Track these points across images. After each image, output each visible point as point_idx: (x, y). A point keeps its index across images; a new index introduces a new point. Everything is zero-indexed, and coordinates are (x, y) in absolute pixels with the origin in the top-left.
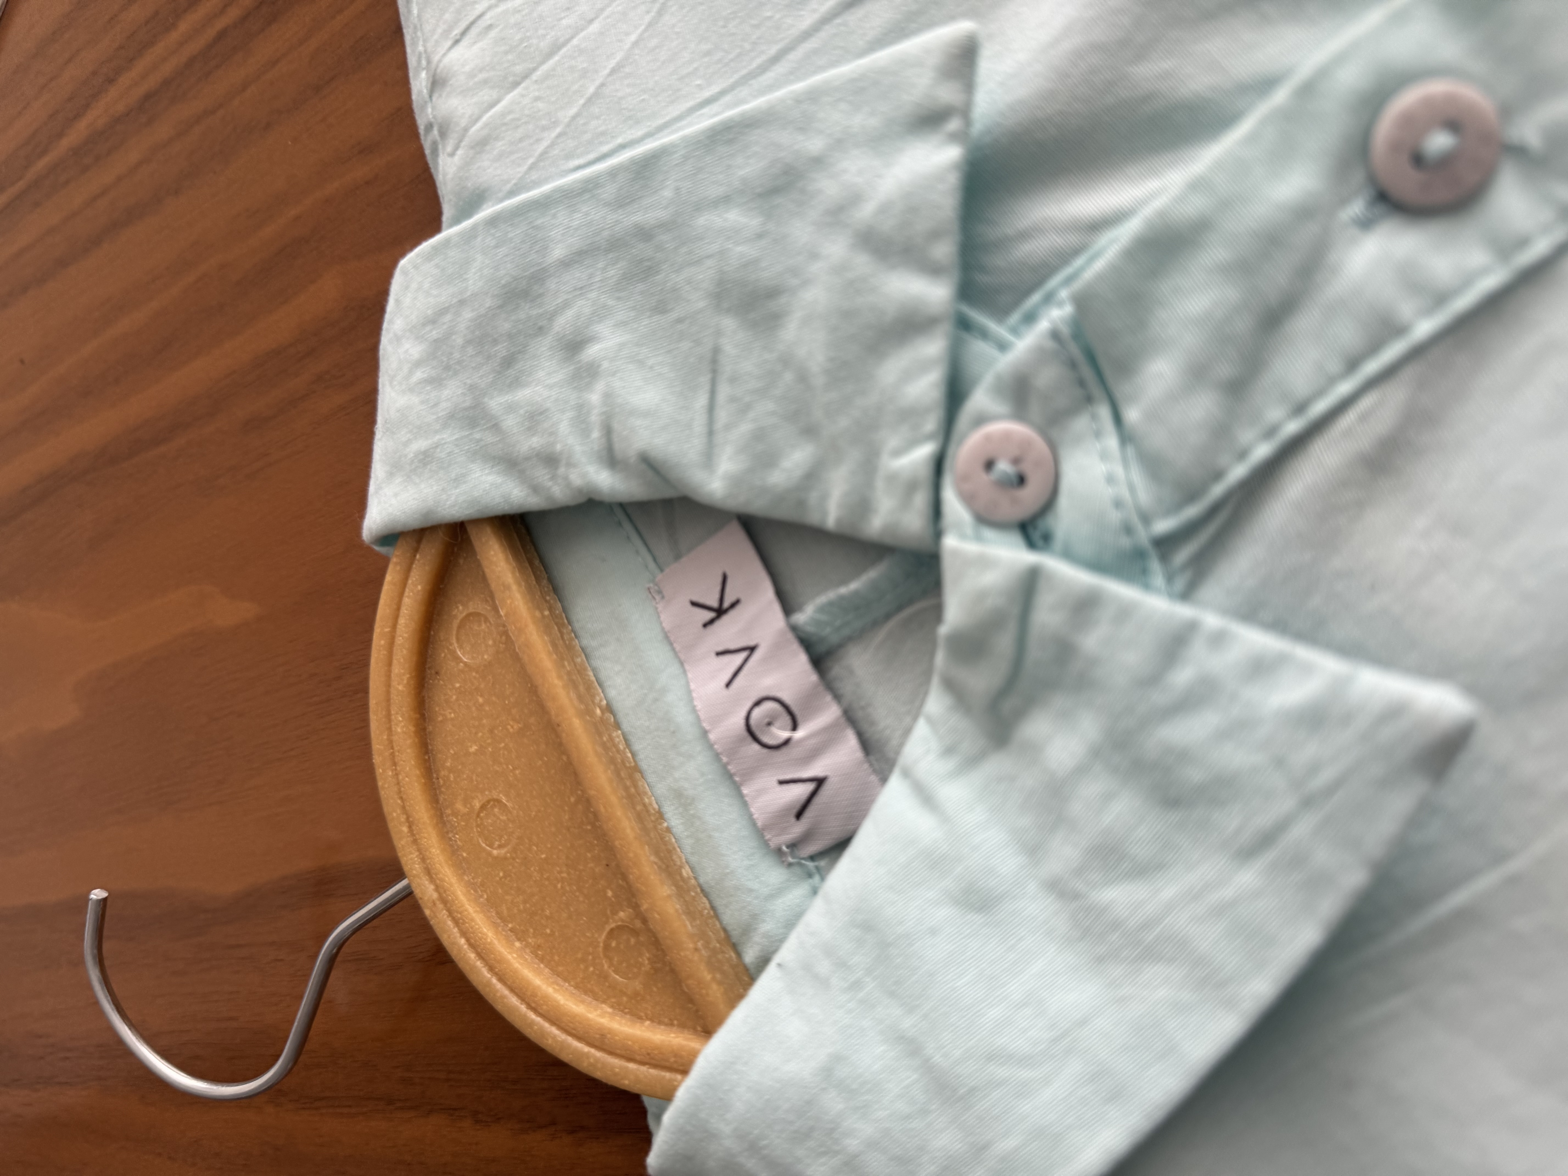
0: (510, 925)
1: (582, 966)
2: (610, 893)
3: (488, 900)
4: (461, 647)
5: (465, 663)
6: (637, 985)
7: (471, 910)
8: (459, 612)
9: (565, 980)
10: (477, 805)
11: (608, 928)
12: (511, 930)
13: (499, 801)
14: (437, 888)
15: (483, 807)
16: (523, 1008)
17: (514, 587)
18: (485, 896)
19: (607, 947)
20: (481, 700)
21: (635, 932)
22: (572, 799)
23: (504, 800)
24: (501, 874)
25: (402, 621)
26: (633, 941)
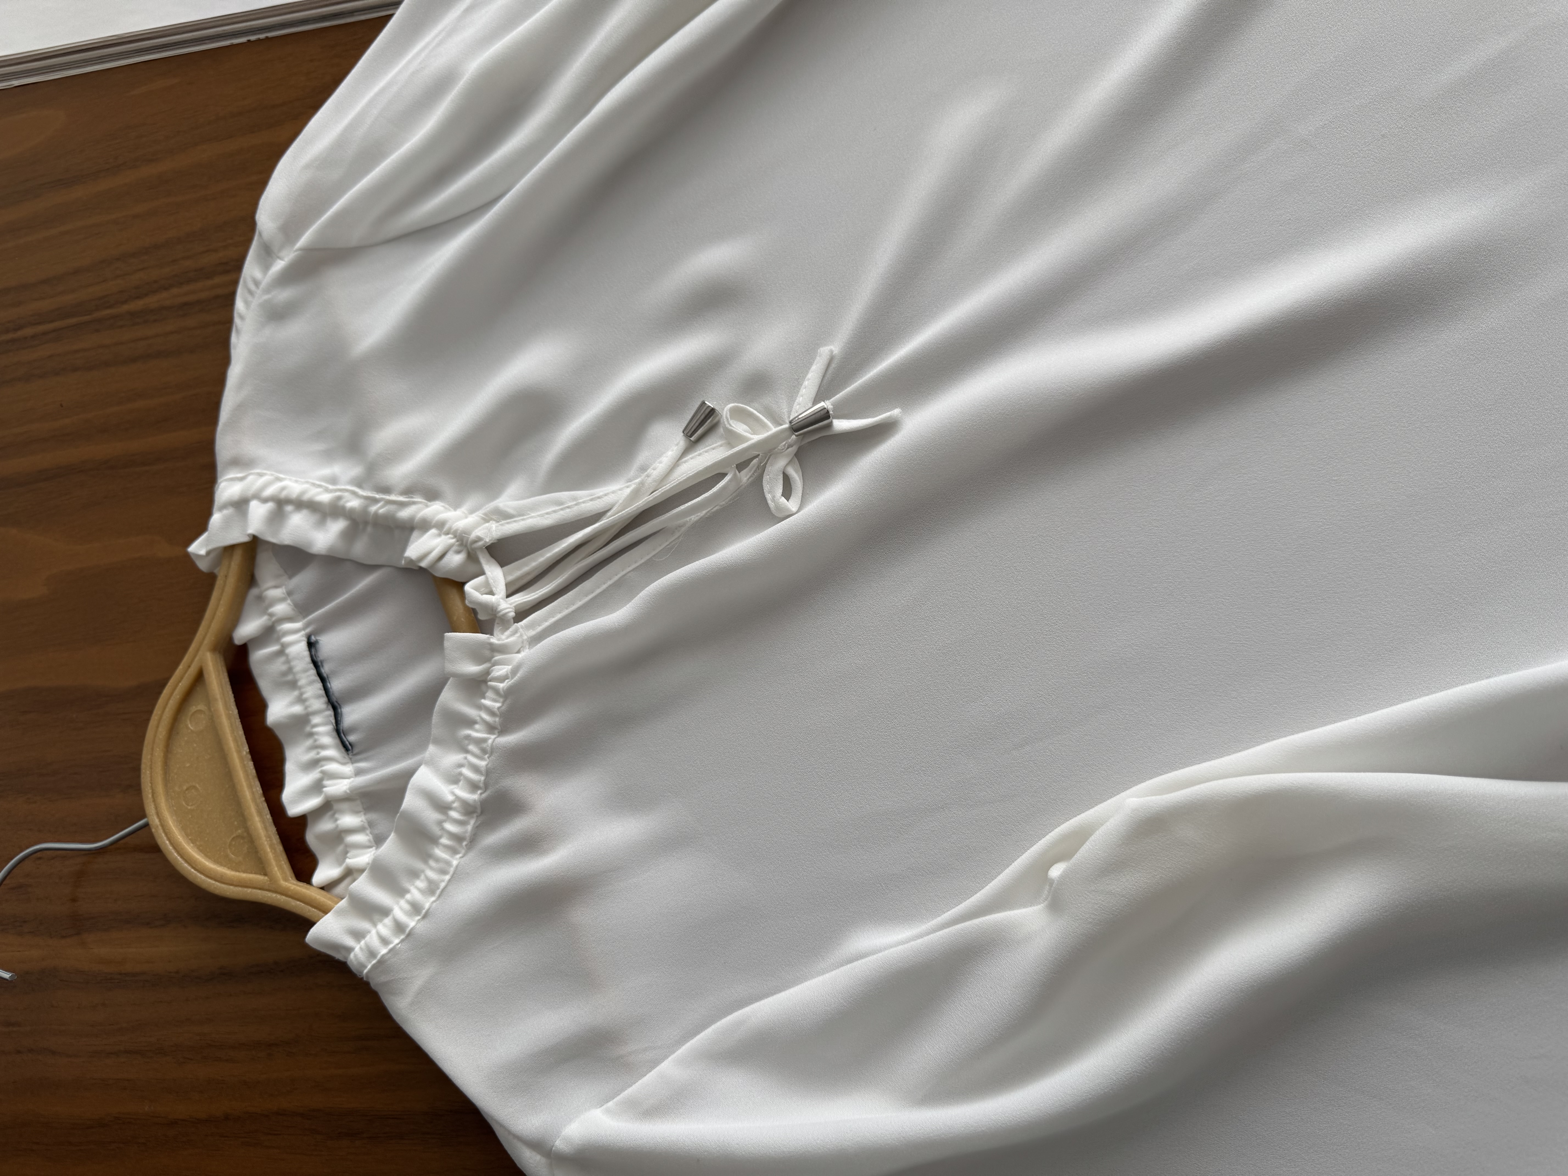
0: (190, 837)
1: (218, 853)
2: (236, 823)
3: (182, 827)
4: (191, 723)
5: (191, 730)
6: (240, 858)
7: (174, 829)
8: (193, 709)
9: (210, 858)
10: (185, 788)
11: (232, 837)
12: (190, 839)
13: (194, 787)
14: (160, 820)
15: (187, 789)
16: (189, 868)
17: (220, 700)
18: (181, 826)
19: (230, 845)
20: (195, 745)
21: (243, 838)
22: (227, 786)
23: (197, 786)
24: (190, 816)
25: (167, 710)
26: (242, 841)
